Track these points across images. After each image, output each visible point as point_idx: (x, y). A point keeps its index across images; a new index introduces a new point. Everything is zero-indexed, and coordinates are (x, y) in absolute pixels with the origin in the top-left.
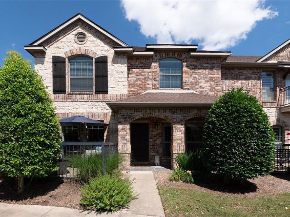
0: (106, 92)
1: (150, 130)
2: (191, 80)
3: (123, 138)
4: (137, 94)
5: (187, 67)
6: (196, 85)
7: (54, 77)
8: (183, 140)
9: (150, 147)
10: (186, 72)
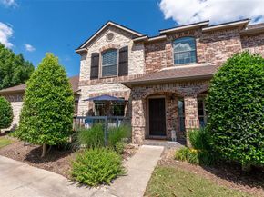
0: (127, 74)
1: (166, 104)
2: (206, 53)
3: (136, 112)
4: (153, 73)
5: (200, 41)
6: (212, 57)
7: (92, 67)
8: (197, 114)
9: (167, 122)
10: (200, 47)
